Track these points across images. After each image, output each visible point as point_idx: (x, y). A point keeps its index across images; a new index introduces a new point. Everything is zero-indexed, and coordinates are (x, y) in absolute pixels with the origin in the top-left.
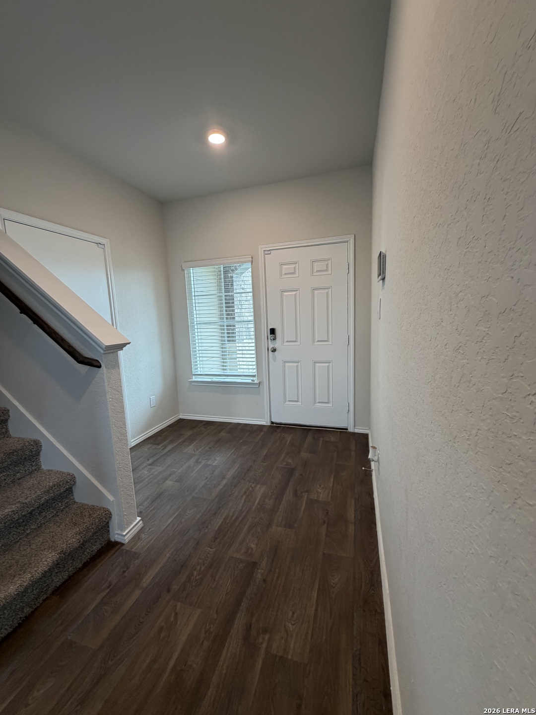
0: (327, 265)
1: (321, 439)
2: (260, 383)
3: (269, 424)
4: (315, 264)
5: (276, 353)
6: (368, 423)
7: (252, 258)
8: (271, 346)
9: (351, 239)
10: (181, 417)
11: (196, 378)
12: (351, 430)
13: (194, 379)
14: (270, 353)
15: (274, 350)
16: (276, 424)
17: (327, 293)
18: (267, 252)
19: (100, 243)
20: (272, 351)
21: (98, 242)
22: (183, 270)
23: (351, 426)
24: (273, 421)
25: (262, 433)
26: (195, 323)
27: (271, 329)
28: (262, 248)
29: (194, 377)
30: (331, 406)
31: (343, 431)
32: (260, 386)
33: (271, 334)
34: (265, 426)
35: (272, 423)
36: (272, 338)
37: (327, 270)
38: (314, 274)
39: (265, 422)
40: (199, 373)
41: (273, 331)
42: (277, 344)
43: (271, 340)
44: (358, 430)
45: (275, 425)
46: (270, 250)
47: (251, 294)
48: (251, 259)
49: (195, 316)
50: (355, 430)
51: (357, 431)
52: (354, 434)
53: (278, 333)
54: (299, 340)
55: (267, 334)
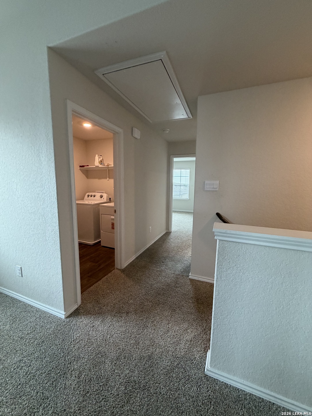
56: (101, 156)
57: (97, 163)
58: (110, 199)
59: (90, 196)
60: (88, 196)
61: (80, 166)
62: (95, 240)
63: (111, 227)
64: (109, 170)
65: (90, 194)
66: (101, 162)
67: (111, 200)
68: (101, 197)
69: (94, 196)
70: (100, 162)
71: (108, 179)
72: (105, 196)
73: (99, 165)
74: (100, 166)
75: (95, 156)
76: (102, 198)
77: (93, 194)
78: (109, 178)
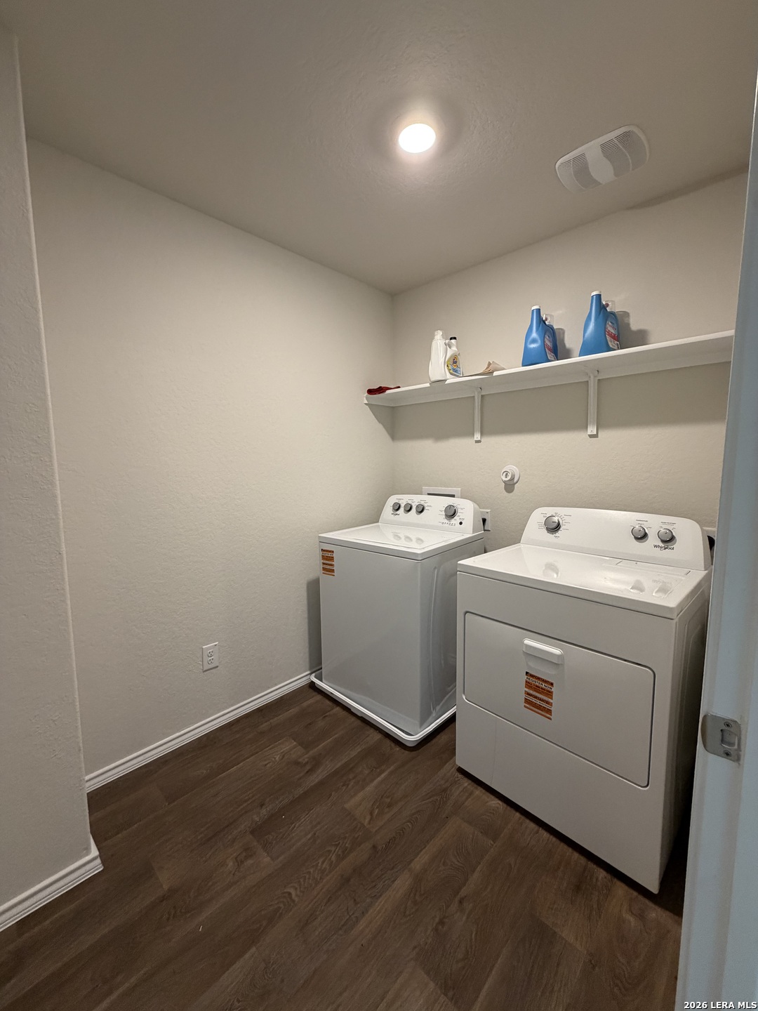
56: (453, 341)
57: (437, 369)
58: (484, 521)
59: (402, 509)
60: (397, 508)
61: (370, 392)
62: (423, 722)
63: (523, 696)
64: (482, 396)
65: (404, 499)
66: (454, 364)
67: (488, 526)
68: (451, 513)
69: (421, 510)
70: (452, 360)
71: (477, 436)
72: (467, 510)
73: (448, 375)
74: (451, 380)
75: (432, 338)
76: (453, 521)
77: (416, 500)
78: (482, 434)
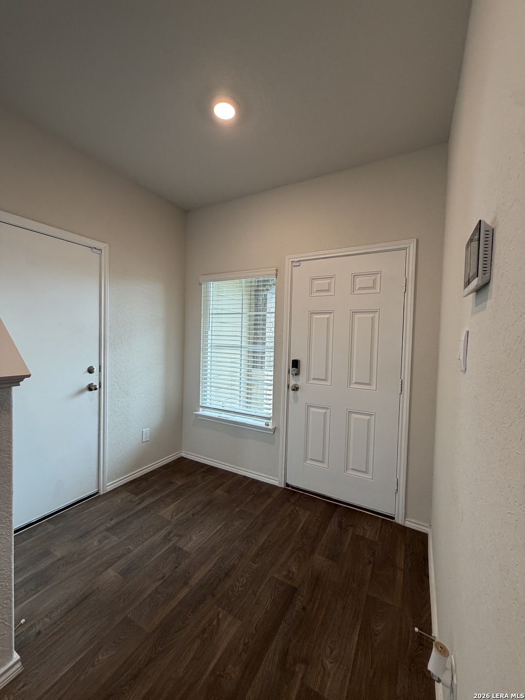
0: (374, 281)
1: (351, 530)
2: (275, 429)
3: (283, 486)
4: (358, 279)
5: (298, 392)
6: (428, 516)
7: (277, 270)
8: (292, 383)
9: (412, 246)
10: (184, 455)
11: (204, 411)
12: (399, 520)
13: (201, 412)
14: (291, 392)
15: (296, 389)
16: (292, 487)
17: (373, 319)
18: (296, 264)
19: (95, 248)
20: (293, 390)
21: (92, 246)
22: (200, 284)
23: (400, 515)
24: (289, 482)
25: (271, 500)
26: (209, 345)
27: (293, 361)
28: (289, 259)
29: (201, 409)
30: (371, 477)
31: (385, 521)
32: (275, 432)
33: (293, 367)
34: (277, 487)
35: (287, 485)
36: (294, 373)
37: (373, 287)
38: (355, 292)
39: (278, 482)
40: (208, 405)
41: (296, 364)
42: (301, 381)
43: (293, 375)
44: (411, 524)
45: (290, 488)
46: (299, 261)
47: (273, 315)
48: (275, 272)
49: (210, 337)
50: (406, 522)
51: (408, 524)
52: (404, 529)
53: (303, 366)
54: (329, 379)
55: (289, 366)
